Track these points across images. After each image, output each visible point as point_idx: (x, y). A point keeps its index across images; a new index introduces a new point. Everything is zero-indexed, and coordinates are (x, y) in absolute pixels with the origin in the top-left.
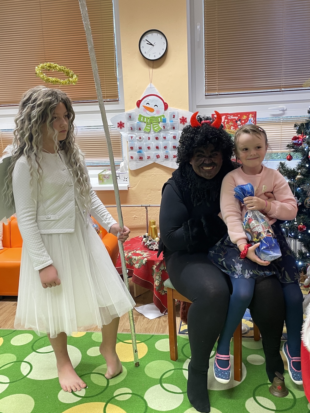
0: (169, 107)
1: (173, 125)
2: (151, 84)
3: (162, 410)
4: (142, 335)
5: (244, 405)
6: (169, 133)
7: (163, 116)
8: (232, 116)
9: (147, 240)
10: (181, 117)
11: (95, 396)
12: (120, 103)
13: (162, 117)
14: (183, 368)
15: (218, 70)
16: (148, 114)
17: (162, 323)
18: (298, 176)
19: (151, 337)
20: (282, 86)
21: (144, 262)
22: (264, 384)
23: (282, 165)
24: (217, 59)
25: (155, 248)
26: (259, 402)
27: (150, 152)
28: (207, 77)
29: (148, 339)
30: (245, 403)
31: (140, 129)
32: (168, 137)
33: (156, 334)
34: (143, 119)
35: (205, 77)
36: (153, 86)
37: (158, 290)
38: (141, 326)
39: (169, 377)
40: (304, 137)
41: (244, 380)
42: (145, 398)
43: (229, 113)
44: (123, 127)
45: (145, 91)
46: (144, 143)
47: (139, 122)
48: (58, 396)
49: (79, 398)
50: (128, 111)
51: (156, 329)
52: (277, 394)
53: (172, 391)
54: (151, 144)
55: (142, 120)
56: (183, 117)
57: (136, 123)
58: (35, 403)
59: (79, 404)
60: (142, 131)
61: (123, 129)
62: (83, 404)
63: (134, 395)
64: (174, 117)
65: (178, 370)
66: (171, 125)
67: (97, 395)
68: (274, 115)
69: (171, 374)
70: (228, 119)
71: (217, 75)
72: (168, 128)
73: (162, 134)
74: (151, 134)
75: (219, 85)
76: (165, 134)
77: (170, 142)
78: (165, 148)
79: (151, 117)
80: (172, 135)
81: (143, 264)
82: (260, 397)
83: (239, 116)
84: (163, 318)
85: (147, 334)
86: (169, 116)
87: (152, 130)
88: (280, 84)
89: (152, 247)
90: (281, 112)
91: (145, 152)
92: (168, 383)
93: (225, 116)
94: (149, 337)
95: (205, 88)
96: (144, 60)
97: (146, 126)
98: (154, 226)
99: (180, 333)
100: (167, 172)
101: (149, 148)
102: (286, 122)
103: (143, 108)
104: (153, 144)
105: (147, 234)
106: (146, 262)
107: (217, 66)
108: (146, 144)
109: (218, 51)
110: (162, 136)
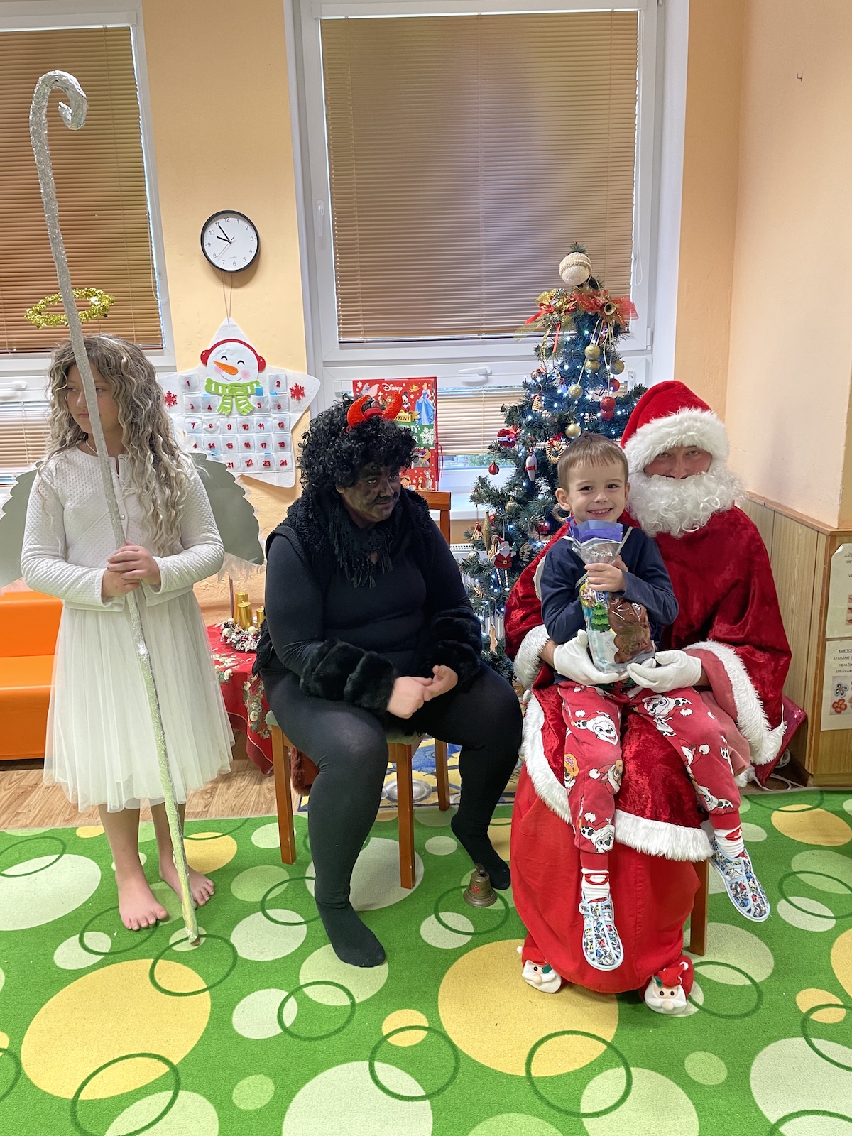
0: (267, 366)
1: (277, 401)
2: (230, 319)
3: (266, 960)
4: (227, 821)
5: (418, 931)
6: (270, 417)
7: (257, 382)
8: (391, 385)
9: (231, 632)
10: (292, 385)
11: (132, 949)
12: (165, 353)
13: (255, 385)
14: (307, 876)
15: (362, 293)
16: (225, 379)
17: (264, 794)
18: (510, 504)
19: (244, 823)
20: (482, 328)
21: (226, 678)
22: (454, 889)
23: (482, 481)
24: (359, 273)
25: (248, 647)
26: (445, 922)
27: (231, 453)
28: (342, 307)
29: (238, 828)
30: (419, 926)
31: (210, 408)
32: (269, 424)
33: (253, 817)
34: (217, 389)
35: (338, 307)
36: (233, 322)
37: (256, 731)
38: (222, 803)
39: (279, 895)
40: (518, 431)
41: (419, 886)
42: (232, 941)
43: (386, 379)
44: (175, 402)
45: (217, 332)
46: (221, 436)
47: (207, 393)
48: (55, 957)
49: (98, 956)
50: (183, 372)
51: (254, 805)
52: (477, 902)
53: (284, 921)
54: (233, 437)
55: (213, 390)
56: (297, 386)
57: (200, 395)
58: (6, 977)
59: (99, 968)
60: (215, 411)
61: (174, 406)
62: (106, 968)
63: (210, 939)
64: (278, 386)
65: (297, 881)
66: (273, 401)
67: (135, 947)
68: (469, 384)
69: (283, 890)
70: (383, 391)
71: (360, 304)
72: (268, 406)
73: (255, 419)
74: (234, 418)
75: (364, 323)
76: (261, 418)
77: (272, 434)
78: (264, 445)
79: (232, 385)
80: (275, 421)
81: (224, 681)
82: (447, 913)
83: (404, 385)
84: (267, 784)
85: (235, 817)
86: (268, 382)
87: (235, 410)
88: (479, 324)
89: (242, 646)
90: (483, 378)
91: (222, 455)
92: (278, 908)
93: (378, 385)
94: (239, 825)
95: (339, 328)
96: (214, 270)
97: (223, 403)
98: (244, 605)
99: (300, 809)
100: (268, 493)
101: (230, 446)
102: (491, 398)
103: (215, 365)
104: (238, 437)
105: (231, 620)
106: (230, 677)
107: (359, 286)
108: (223, 438)
109: (361, 257)
110: (255, 423)
